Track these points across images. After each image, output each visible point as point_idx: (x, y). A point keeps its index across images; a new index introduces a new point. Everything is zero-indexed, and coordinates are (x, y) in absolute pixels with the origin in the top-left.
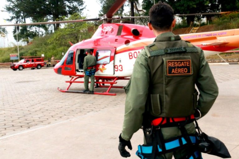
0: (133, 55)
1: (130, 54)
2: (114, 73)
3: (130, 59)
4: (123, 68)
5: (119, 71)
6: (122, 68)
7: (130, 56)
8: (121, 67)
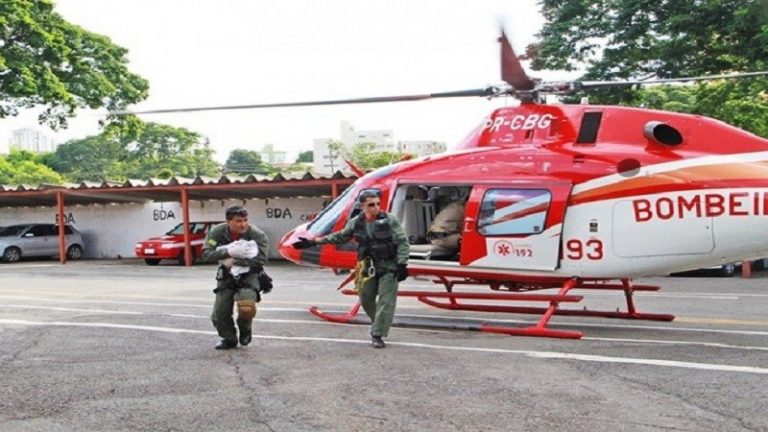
0: (653, 209)
1: (642, 206)
2: (559, 266)
3: (638, 219)
4: (604, 250)
5: (585, 257)
6: (599, 250)
7: (638, 211)
8: (596, 245)
